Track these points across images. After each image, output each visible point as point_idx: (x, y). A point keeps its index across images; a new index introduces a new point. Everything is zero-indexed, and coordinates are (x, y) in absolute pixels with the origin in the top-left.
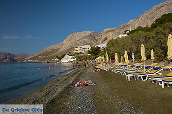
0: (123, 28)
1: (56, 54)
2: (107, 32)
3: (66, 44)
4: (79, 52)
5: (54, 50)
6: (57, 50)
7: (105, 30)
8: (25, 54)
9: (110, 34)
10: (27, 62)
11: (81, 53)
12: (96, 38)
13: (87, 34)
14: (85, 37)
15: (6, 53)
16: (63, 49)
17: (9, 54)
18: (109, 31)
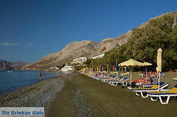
0: (121, 39)
1: (54, 62)
2: (106, 42)
3: (65, 53)
4: (77, 62)
5: (52, 59)
6: (55, 59)
7: (103, 40)
8: (21, 62)
9: (109, 44)
10: (25, 70)
11: (78, 64)
12: (95, 47)
13: (86, 44)
14: (84, 47)
15: (2, 61)
16: (62, 57)
17: (5, 61)
18: (107, 41)
